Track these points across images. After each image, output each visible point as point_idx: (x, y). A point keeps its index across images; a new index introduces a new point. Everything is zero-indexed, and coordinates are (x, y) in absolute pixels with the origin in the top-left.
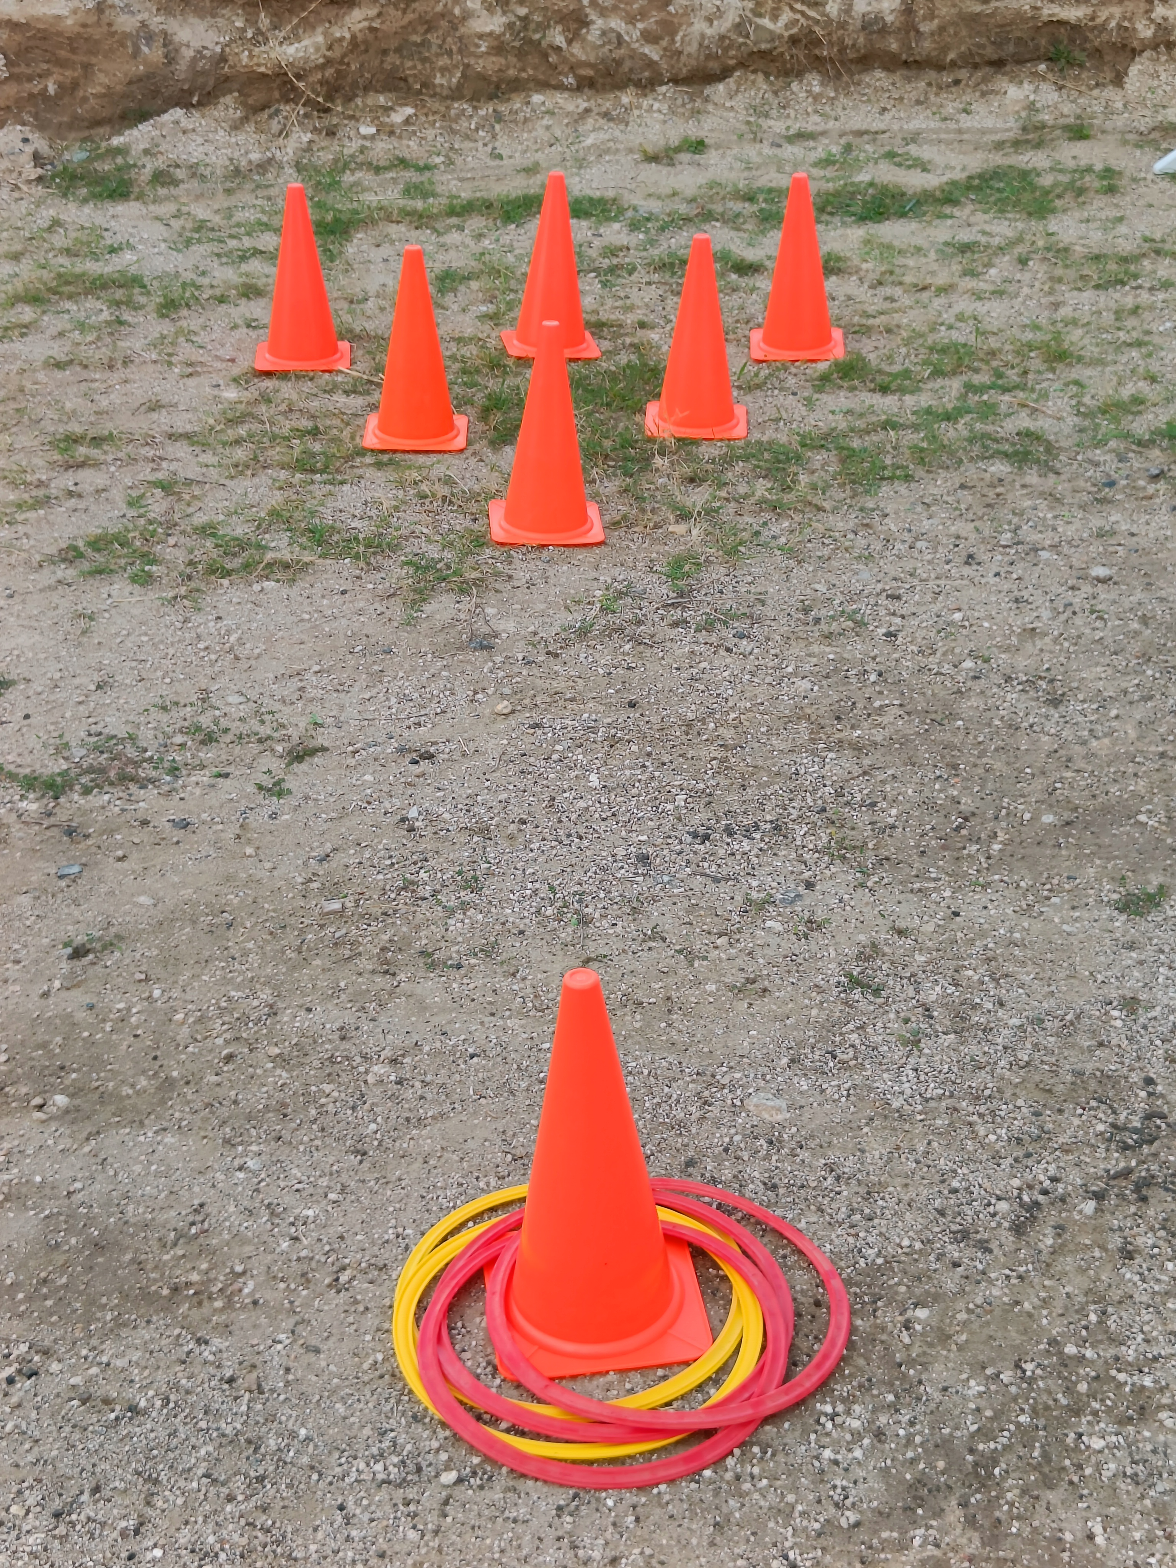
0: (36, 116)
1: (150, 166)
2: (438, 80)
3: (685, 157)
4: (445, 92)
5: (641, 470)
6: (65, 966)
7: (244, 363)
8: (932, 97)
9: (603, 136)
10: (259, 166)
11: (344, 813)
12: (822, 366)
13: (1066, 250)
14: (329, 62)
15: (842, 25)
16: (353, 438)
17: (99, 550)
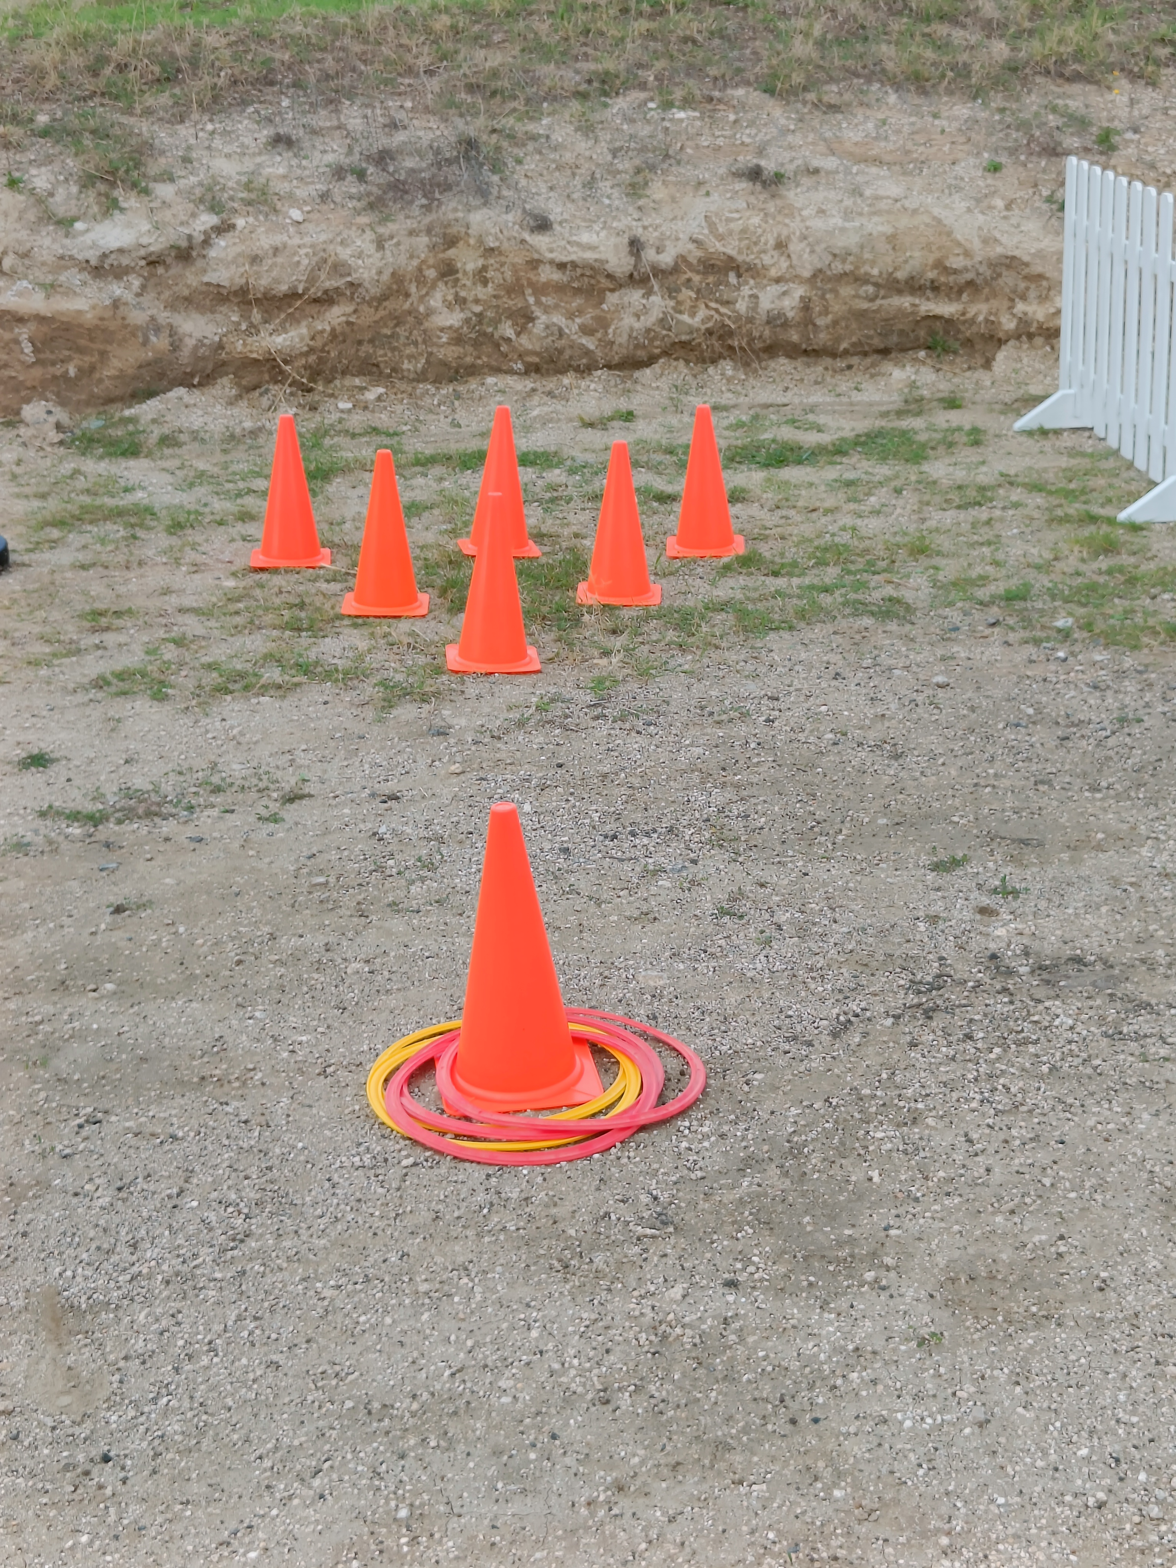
0: (58, 394)
1: (156, 432)
2: (406, 365)
3: (616, 424)
4: (411, 376)
5: (571, 627)
6: (108, 918)
7: (240, 563)
8: (828, 379)
9: (546, 409)
10: (251, 432)
11: (327, 832)
12: (725, 560)
13: (935, 482)
14: (312, 350)
15: (750, 320)
16: (333, 608)
17: (123, 680)
